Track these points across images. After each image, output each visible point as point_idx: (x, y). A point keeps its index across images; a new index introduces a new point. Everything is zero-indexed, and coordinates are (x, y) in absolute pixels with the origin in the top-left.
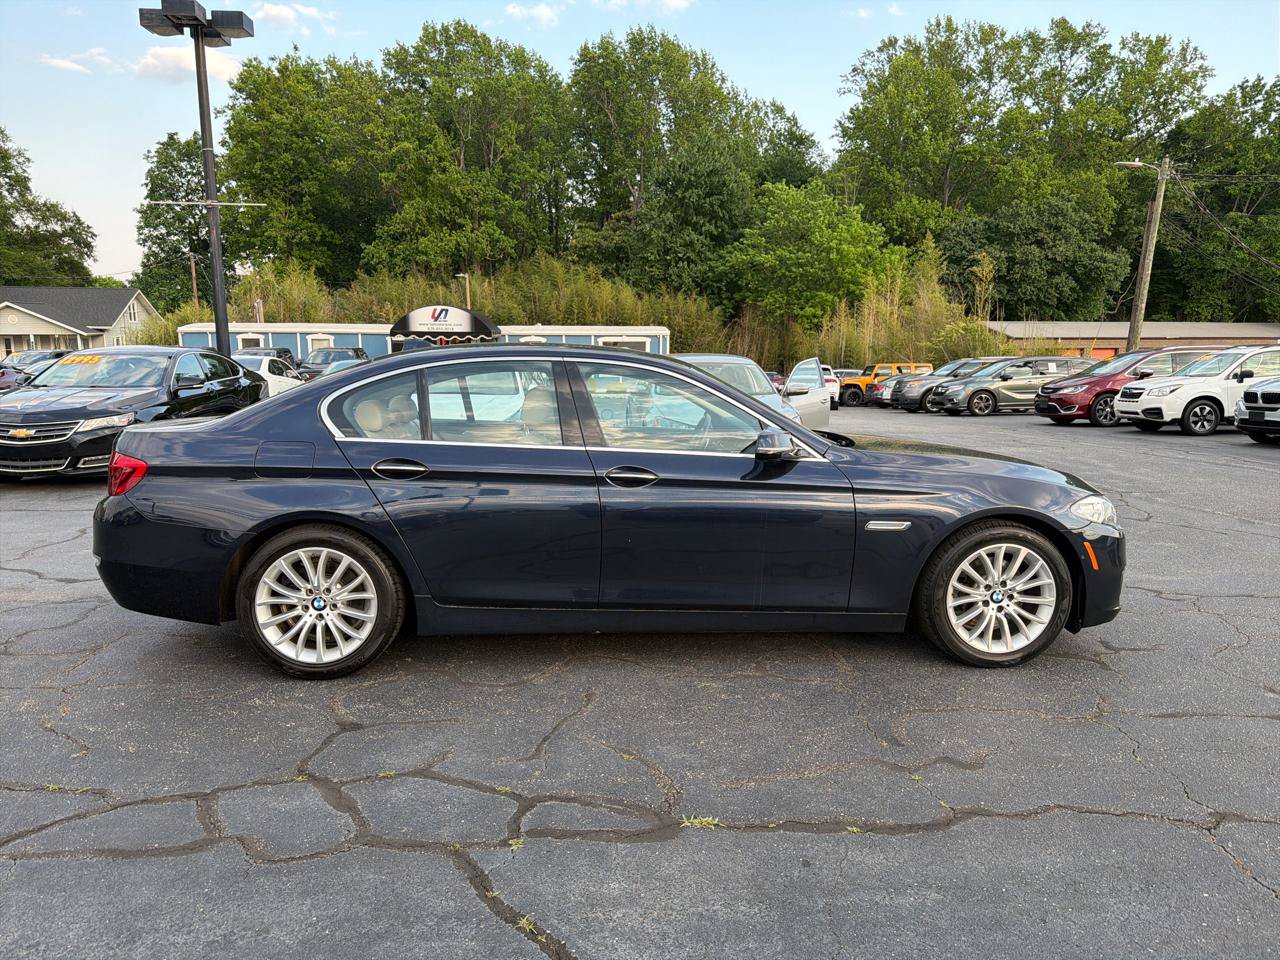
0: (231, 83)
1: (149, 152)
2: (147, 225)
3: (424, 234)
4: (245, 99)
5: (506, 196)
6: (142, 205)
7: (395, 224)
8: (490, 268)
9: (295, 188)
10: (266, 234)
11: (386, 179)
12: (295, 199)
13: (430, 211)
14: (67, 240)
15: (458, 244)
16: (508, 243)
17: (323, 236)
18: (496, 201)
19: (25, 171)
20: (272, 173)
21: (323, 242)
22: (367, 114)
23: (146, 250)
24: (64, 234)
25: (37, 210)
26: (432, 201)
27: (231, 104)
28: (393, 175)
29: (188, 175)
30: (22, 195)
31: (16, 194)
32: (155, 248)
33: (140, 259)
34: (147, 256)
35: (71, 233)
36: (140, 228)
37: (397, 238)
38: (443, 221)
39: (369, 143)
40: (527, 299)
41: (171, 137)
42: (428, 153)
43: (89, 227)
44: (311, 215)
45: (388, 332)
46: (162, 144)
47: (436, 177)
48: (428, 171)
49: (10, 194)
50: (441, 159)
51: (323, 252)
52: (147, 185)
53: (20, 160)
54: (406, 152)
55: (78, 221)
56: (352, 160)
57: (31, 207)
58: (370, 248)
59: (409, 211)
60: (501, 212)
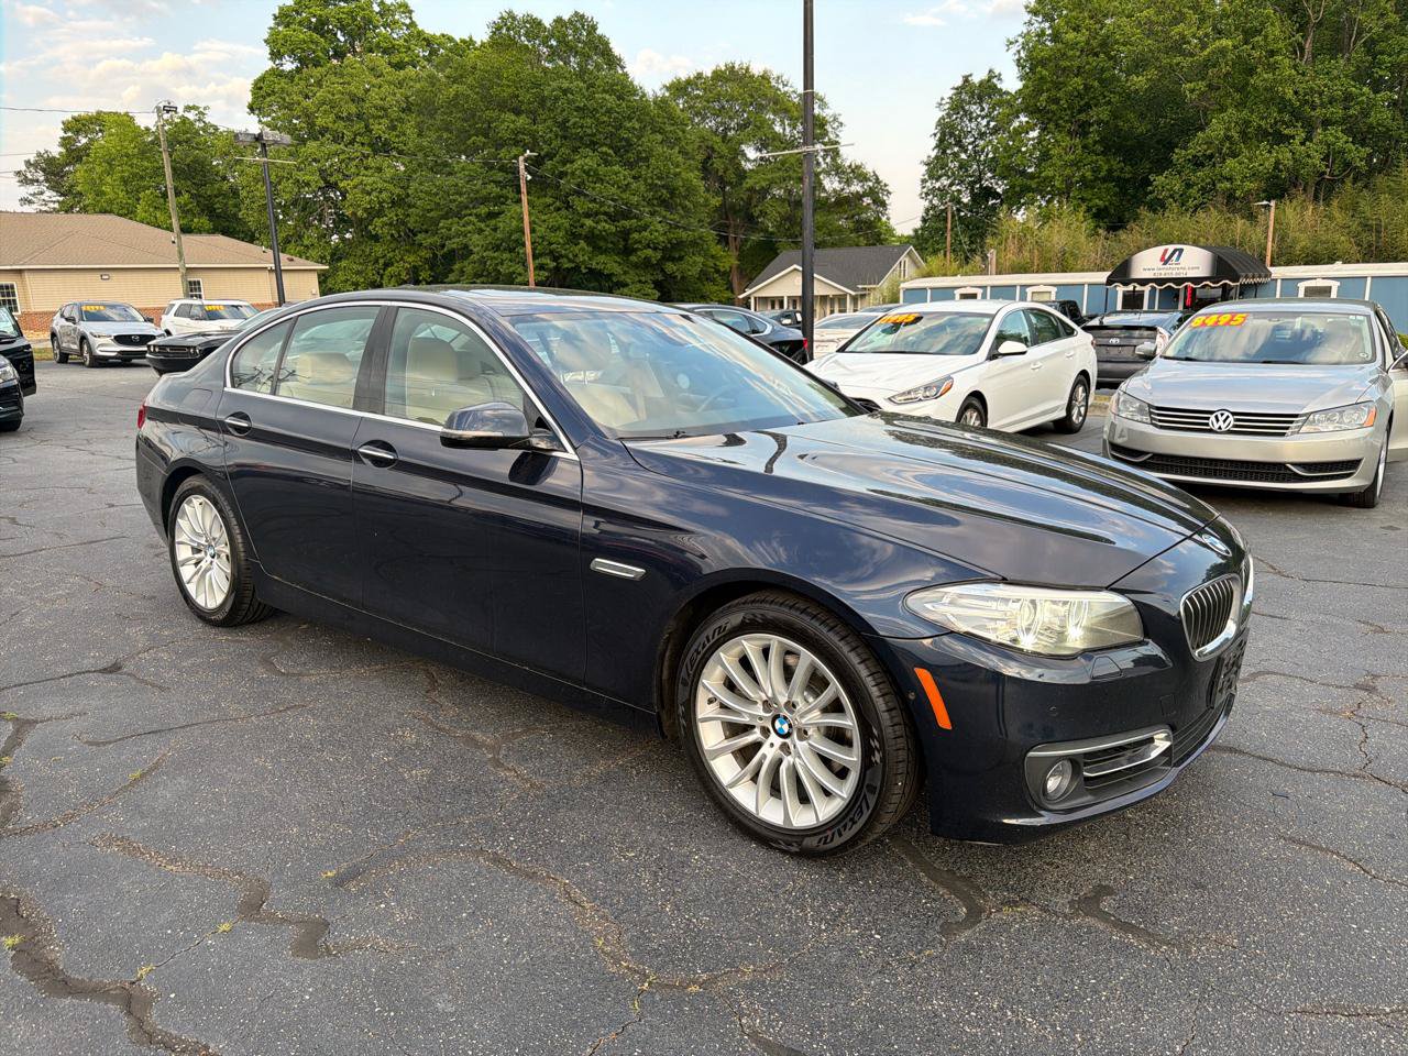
0: (1027, 7)
1: (942, 99)
2: (931, 177)
3: (1234, 155)
4: (1040, 23)
5: (1365, 89)
6: (929, 157)
7: (1197, 146)
8: (1324, 189)
9: (1082, 117)
10: (1043, 175)
11: (1192, 91)
12: (1083, 129)
13: (1247, 123)
14: (867, 201)
15: (1277, 163)
16: (1357, 154)
17: (1110, 171)
18: (1348, 97)
19: (837, 136)
20: (1058, 103)
21: (1108, 178)
22: (1180, 11)
23: (927, 204)
24: (865, 194)
25: (844, 173)
26: (1252, 112)
27: (1025, 31)
28: (1202, 85)
29: (979, 119)
30: (833, 159)
31: (828, 160)
32: (935, 202)
33: (921, 213)
34: (927, 211)
35: (872, 193)
36: (924, 181)
37: (1198, 163)
38: (1263, 134)
39: (1178, 47)
40: (1366, 227)
41: (966, 79)
42: (1253, 48)
43: (886, 185)
44: (1099, 148)
45: (1104, 280)
46: (957, 89)
47: (1262, 78)
48: (1251, 71)
49: (824, 160)
50: (1272, 53)
51: (1108, 190)
52: (935, 135)
53: (835, 126)
54: (1223, 51)
55: (878, 181)
56: (1152, 73)
57: (837, 170)
58: (1159, 180)
59: (1216, 128)
60: (1351, 112)
